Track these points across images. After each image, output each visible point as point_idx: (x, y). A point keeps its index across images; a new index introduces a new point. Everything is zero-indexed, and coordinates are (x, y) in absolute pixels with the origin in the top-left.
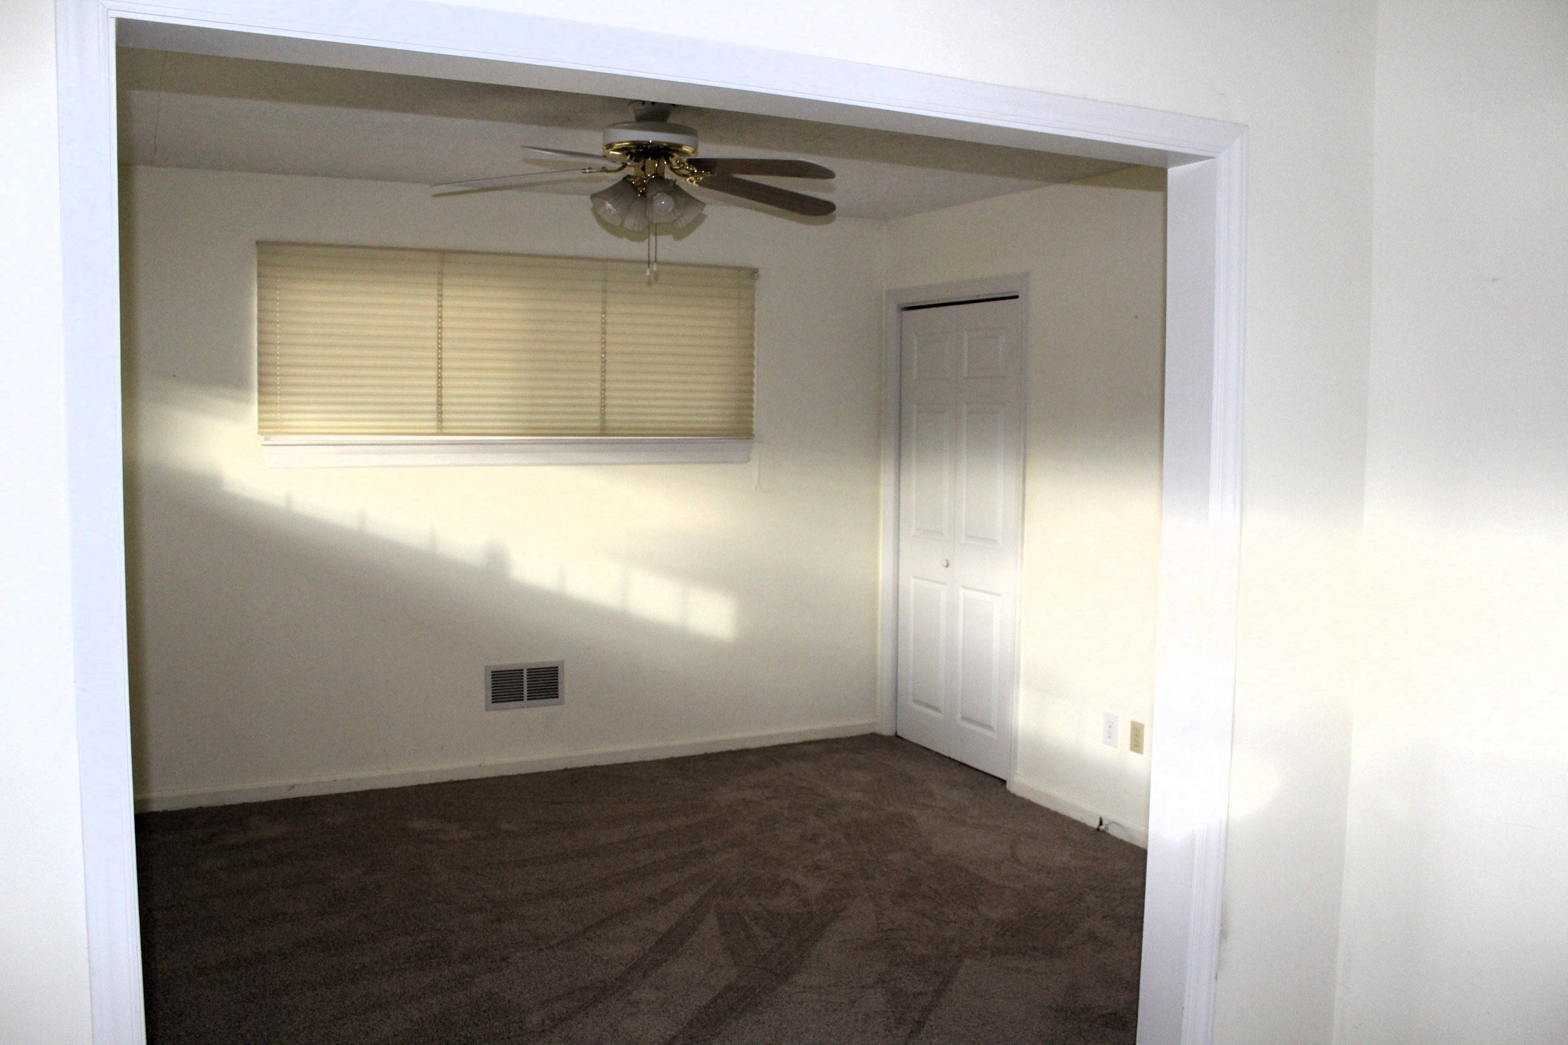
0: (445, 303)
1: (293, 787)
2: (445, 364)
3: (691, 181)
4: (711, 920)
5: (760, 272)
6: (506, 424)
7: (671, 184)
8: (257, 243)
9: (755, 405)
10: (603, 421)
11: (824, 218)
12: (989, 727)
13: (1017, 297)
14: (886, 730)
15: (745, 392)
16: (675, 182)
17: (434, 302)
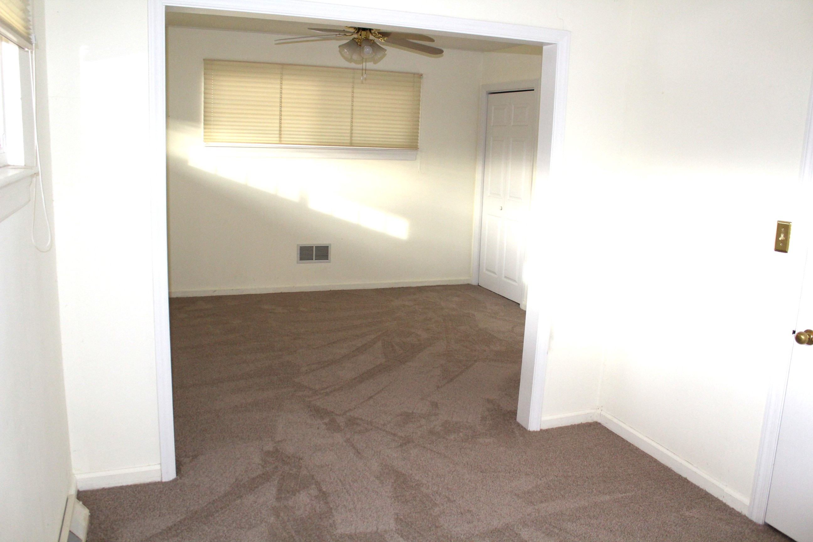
0: (284, 87)
1: (215, 291)
2: (283, 113)
3: (381, 40)
4: (380, 344)
5: (424, 76)
6: (307, 140)
7: (372, 41)
8: (204, 60)
9: (419, 135)
10: (351, 140)
11: (439, 55)
12: (515, 281)
13: (533, 90)
14: (474, 283)
15: (415, 129)
16: (374, 41)
17: (279, 86)
